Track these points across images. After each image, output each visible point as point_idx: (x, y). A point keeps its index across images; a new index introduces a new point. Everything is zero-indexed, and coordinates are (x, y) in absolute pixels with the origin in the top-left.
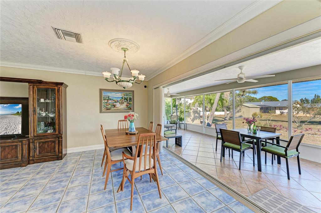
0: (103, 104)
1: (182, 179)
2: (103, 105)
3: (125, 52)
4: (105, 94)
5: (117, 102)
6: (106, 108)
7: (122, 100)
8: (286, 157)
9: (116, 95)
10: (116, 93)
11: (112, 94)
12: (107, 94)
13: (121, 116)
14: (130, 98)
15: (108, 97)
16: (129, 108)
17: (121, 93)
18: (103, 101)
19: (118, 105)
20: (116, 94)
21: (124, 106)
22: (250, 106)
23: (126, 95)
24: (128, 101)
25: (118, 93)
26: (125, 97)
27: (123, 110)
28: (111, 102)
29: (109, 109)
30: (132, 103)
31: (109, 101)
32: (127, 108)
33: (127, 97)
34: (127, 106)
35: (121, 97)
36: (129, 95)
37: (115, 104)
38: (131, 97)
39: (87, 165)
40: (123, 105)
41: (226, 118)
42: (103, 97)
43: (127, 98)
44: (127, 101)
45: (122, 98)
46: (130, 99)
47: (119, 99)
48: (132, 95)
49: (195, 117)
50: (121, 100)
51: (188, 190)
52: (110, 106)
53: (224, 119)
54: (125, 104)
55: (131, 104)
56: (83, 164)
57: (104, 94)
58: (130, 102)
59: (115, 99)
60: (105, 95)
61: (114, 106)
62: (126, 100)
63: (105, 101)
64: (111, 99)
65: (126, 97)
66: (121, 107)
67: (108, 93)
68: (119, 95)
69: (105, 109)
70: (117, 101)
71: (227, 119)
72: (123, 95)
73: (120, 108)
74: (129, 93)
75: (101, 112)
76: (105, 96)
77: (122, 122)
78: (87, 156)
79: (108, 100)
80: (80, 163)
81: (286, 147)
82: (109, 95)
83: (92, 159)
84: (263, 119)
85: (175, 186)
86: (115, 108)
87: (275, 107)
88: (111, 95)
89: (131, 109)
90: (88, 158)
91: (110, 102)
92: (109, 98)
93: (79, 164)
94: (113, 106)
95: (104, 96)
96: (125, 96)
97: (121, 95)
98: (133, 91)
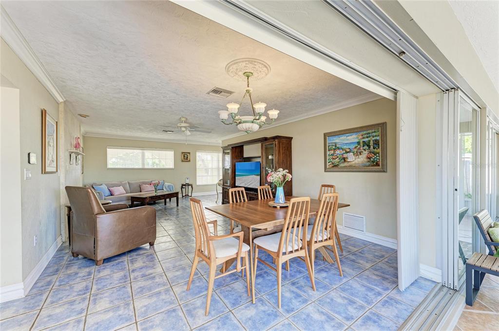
2: (328, 158)
4: (330, 140)
5: (349, 152)
6: (333, 163)
7: (359, 146)
9: (348, 140)
10: (347, 135)
11: (341, 138)
12: (334, 140)
14: (376, 140)
15: (334, 145)
16: (373, 162)
17: (356, 134)
18: (328, 153)
19: (351, 158)
20: (348, 138)
21: (362, 159)
23: (366, 136)
24: (372, 147)
25: (351, 135)
26: (364, 140)
27: (360, 166)
28: (339, 152)
29: (336, 166)
30: (379, 150)
31: (337, 152)
32: (368, 164)
33: (369, 139)
34: (369, 158)
35: (357, 140)
36: (374, 134)
37: (345, 156)
38: (378, 138)
40: (360, 156)
42: (329, 147)
43: (369, 141)
44: (369, 146)
45: (359, 143)
46: (376, 143)
47: (352, 147)
48: (380, 133)
50: (356, 147)
52: (337, 160)
54: (365, 154)
55: (379, 153)
58: (375, 150)
59: (345, 147)
60: (330, 142)
61: (344, 159)
62: (367, 146)
63: (331, 151)
64: (339, 148)
65: (366, 140)
66: (356, 161)
67: (335, 139)
68: (353, 138)
69: (331, 166)
70: (348, 150)
72: (361, 137)
74: (373, 131)
75: (326, 170)
76: (331, 144)
77: (326, 188)
79: (335, 150)
82: (337, 141)
86: (346, 164)
88: (339, 141)
89: (379, 165)
91: (338, 154)
92: (336, 146)
94: (343, 161)
96: (364, 138)
97: (357, 138)
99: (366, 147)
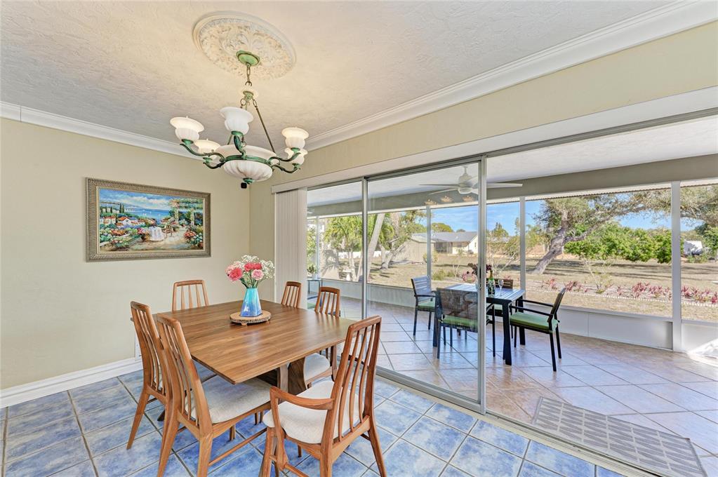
0: (99, 231)
1: (400, 420)
2: (99, 233)
3: (249, 68)
4: (106, 197)
5: (152, 225)
6: (113, 244)
7: (172, 219)
8: (550, 331)
9: (151, 204)
11: (135, 198)
12: (116, 198)
14: (198, 214)
15: (118, 207)
16: (194, 243)
17: (167, 199)
18: (100, 221)
19: (157, 234)
20: (151, 201)
21: (177, 239)
22: (420, 241)
23: (183, 205)
24: (193, 222)
25: (158, 198)
26: (181, 210)
27: (173, 249)
28: (129, 223)
29: (121, 248)
31: (124, 222)
32: (187, 245)
33: (189, 210)
34: (189, 238)
35: (169, 209)
36: (196, 205)
37: (145, 230)
38: (201, 211)
39: (59, 461)
40: (174, 234)
41: (384, 265)
42: (101, 209)
43: (189, 213)
44: (189, 221)
45: (172, 213)
46: (199, 218)
47: (160, 217)
48: (204, 205)
49: (327, 263)
50: (166, 219)
51: (432, 446)
52: (125, 237)
53: (379, 267)
54: (183, 231)
55: (202, 232)
56: (37, 461)
57: (103, 198)
58: (198, 227)
59: (144, 216)
60: (105, 200)
61: (143, 237)
62: (186, 219)
63: (108, 219)
64: (129, 216)
65: (184, 210)
66: (167, 241)
67: (120, 196)
68: (162, 204)
69: (107, 248)
70: (152, 222)
71: (386, 265)
72: (175, 205)
73: (165, 244)
74: (195, 200)
76: (108, 205)
77: (186, 287)
78: (39, 424)
79: (118, 217)
80: (18, 458)
81: (549, 313)
82: (123, 201)
83: (67, 427)
84: (440, 264)
85: (398, 446)
86: (145, 245)
87: (452, 243)
88: (130, 203)
89: (202, 248)
90: (46, 428)
91: (127, 226)
92: (121, 210)
93: (14, 465)
94: (140, 239)
95: (104, 205)
96: (180, 207)
97: (169, 205)
98: (209, 195)
99: (183, 221)
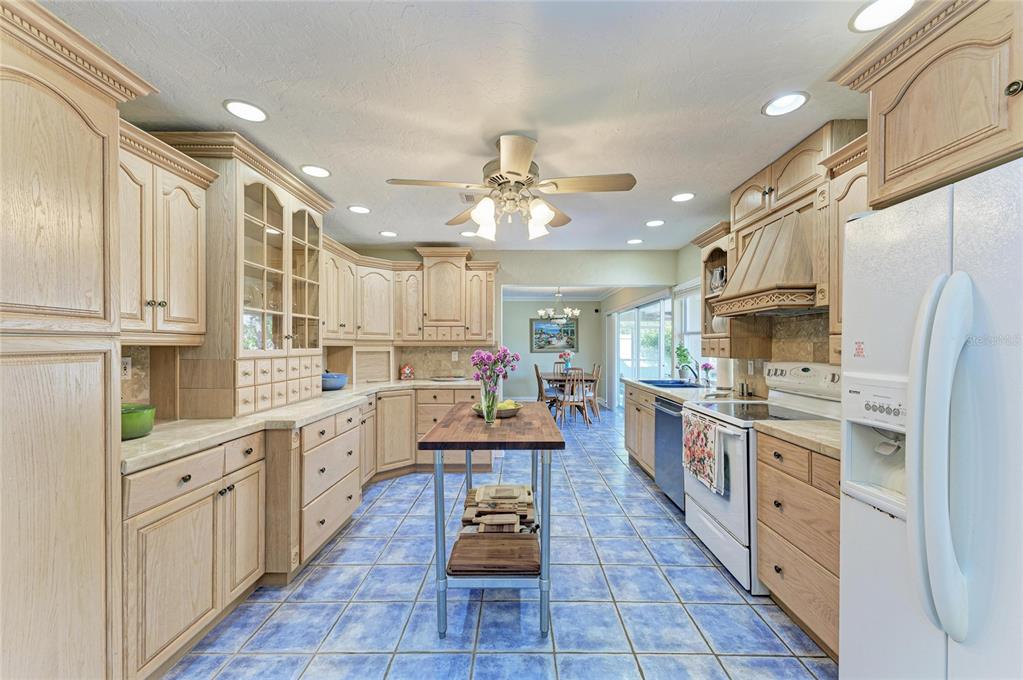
2: (534, 341)
5: (553, 337)
6: (538, 346)
7: (561, 333)
11: (546, 324)
12: (540, 326)
13: (555, 357)
15: (541, 330)
16: (570, 344)
18: (534, 336)
19: (554, 341)
21: (563, 343)
23: (565, 326)
24: (570, 334)
26: (564, 329)
27: (559, 348)
29: (541, 348)
30: (574, 337)
32: (567, 346)
33: (568, 328)
34: (568, 342)
36: (571, 325)
37: (550, 339)
38: (573, 329)
40: (561, 341)
45: (561, 330)
46: (572, 332)
48: (575, 325)
50: (558, 334)
52: (543, 343)
54: (565, 339)
57: (536, 326)
59: (550, 332)
61: (549, 343)
62: (567, 333)
63: (537, 335)
64: (544, 333)
66: (558, 344)
67: (542, 324)
69: (536, 348)
73: (556, 346)
74: (571, 322)
75: (532, 351)
79: (541, 334)
86: (549, 346)
88: (545, 327)
89: (574, 348)
91: (544, 338)
95: (536, 329)
98: (577, 319)
